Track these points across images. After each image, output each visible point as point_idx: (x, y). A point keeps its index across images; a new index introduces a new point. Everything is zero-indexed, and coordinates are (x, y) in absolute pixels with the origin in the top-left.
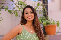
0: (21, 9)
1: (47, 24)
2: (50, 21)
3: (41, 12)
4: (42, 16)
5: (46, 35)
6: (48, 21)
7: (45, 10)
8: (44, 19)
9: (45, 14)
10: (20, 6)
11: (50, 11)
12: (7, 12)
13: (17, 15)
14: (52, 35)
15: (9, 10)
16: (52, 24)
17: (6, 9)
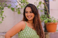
0: (23, 7)
1: (48, 22)
2: (51, 19)
3: (42, 10)
4: (44, 14)
5: (47, 33)
6: (50, 19)
7: (46, 8)
8: (46, 17)
9: (46, 12)
10: (22, 4)
11: (52, 9)
12: (10, 10)
13: (19, 13)
14: (53, 33)
15: (12, 8)
16: (53, 22)
17: (9, 7)
